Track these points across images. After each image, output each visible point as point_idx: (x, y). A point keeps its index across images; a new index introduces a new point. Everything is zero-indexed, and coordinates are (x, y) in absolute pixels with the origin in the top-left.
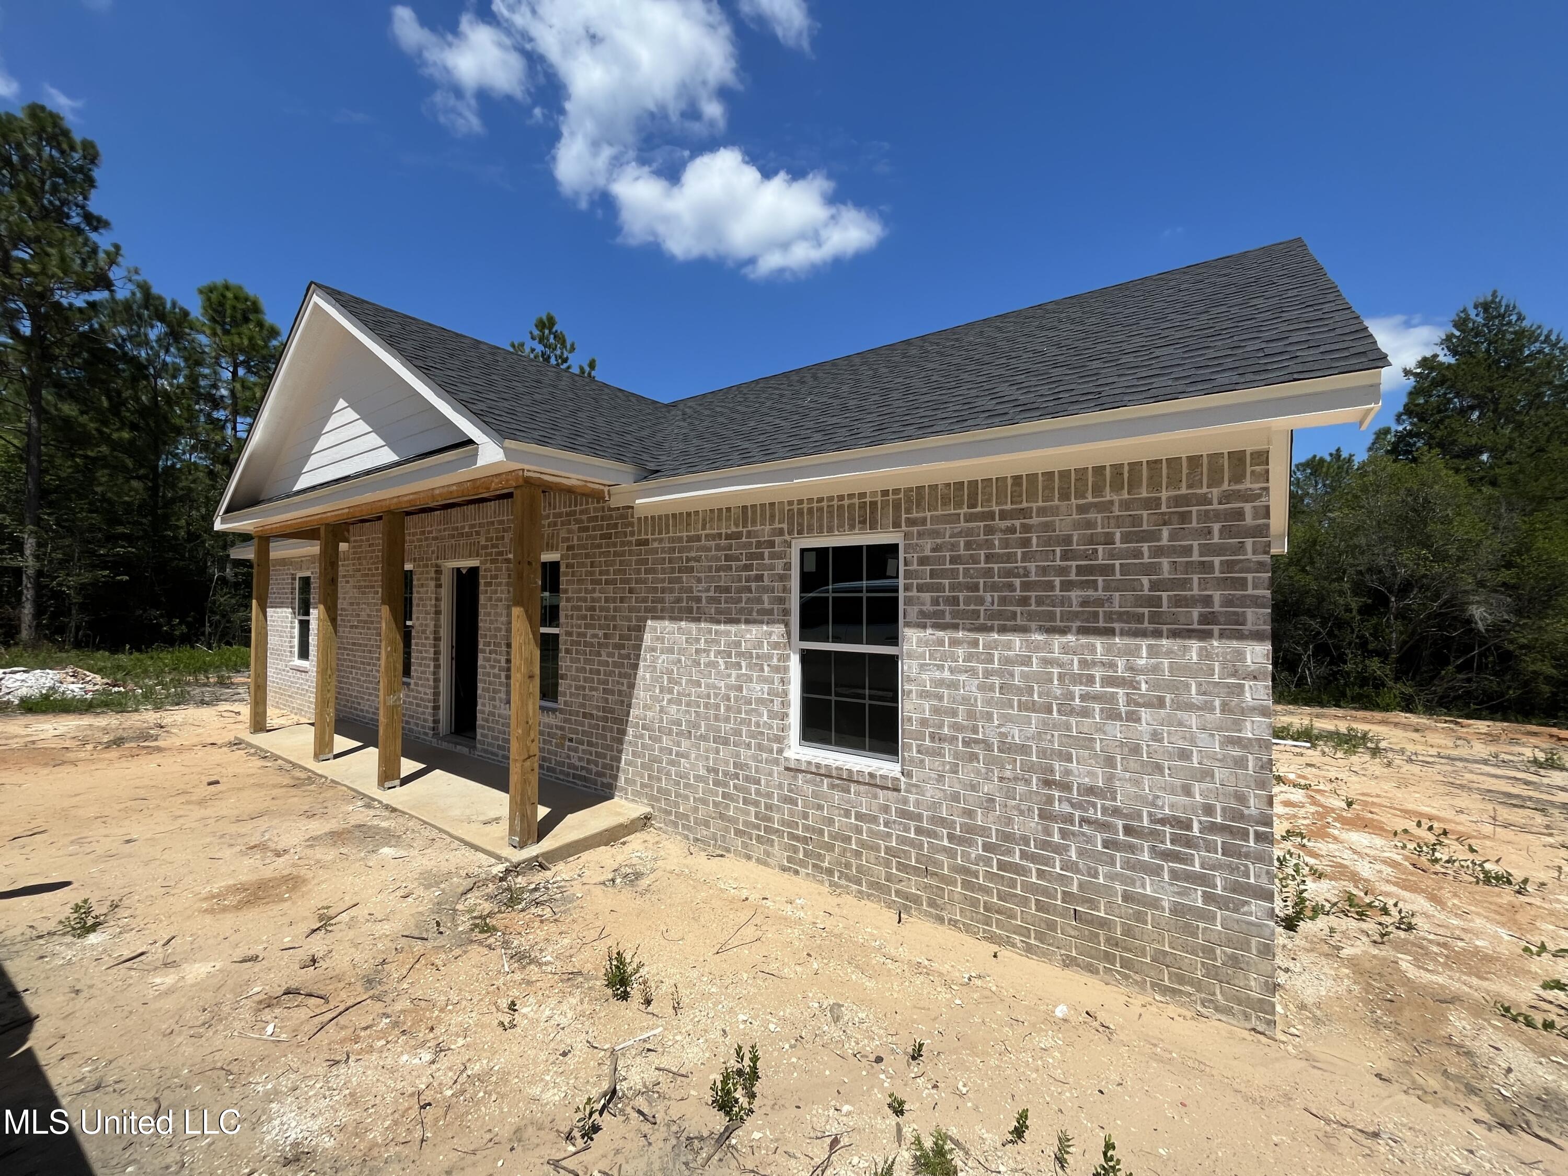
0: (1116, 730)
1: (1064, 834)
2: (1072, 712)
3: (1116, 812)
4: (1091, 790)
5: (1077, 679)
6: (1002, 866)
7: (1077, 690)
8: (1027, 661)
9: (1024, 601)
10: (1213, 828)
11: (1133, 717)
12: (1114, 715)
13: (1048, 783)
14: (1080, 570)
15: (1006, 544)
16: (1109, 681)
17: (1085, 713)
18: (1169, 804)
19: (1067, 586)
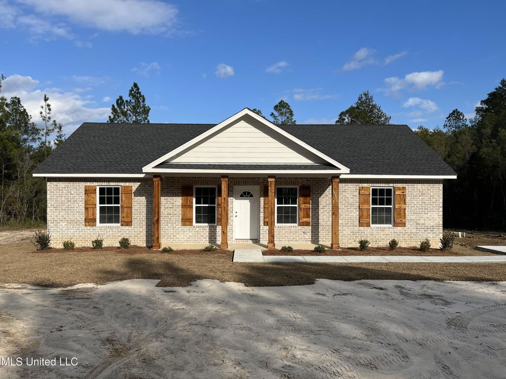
0: (426, 215)
1: (419, 231)
2: (420, 213)
3: (426, 226)
4: (423, 224)
5: (421, 209)
6: (410, 237)
7: (421, 210)
8: (414, 207)
9: (414, 198)
10: (437, 226)
11: (428, 214)
12: (425, 213)
13: (417, 224)
14: (421, 194)
15: (411, 190)
16: (425, 209)
17: (422, 214)
18: (432, 224)
19: (419, 196)
